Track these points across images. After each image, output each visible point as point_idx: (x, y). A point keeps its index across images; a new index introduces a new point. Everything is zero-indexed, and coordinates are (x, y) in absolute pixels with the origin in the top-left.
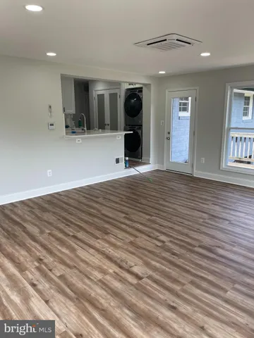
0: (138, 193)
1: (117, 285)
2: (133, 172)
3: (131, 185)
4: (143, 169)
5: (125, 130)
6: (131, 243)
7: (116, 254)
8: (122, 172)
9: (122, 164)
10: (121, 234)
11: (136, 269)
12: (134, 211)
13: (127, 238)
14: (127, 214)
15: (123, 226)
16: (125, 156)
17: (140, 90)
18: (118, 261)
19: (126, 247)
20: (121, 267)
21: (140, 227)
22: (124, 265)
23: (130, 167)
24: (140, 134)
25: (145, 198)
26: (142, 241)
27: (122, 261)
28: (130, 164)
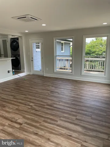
0: (20, 86)
1: (10, 130)
2: (17, 76)
3: (16, 82)
4: (21, 75)
5: (12, 57)
6: (17, 109)
7: (9, 116)
8: (11, 77)
9: (11, 73)
10: (11, 106)
11: (19, 121)
12: (18, 94)
13: (14, 107)
14: (15, 96)
15: (13, 102)
16: (13, 69)
17: (18, 39)
18: (10, 119)
19: (14, 111)
20: (12, 121)
21: (21, 101)
22: (13, 120)
23: (15, 74)
24: (19, 59)
25: (23, 88)
26: (22, 107)
27: (12, 118)
28: (15, 73)
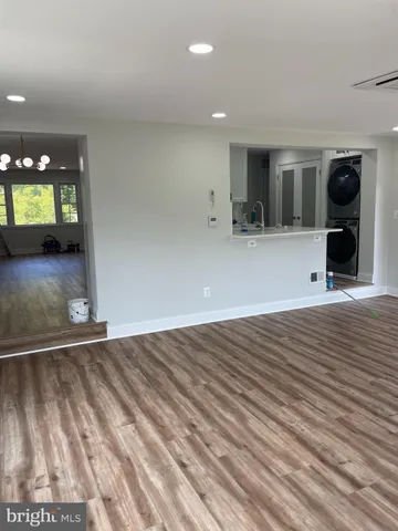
0: (352, 334)
1: (316, 490)
2: (340, 296)
3: (338, 319)
4: (359, 293)
5: (328, 226)
6: (341, 420)
7: (314, 437)
8: (321, 296)
9: (322, 282)
10: (321, 403)
11: (350, 469)
12: (344, 365)
13: (332, 411)
14: (333, 369)
15: (325, 389)
16: (328, 270)
17: (357, 160)
18: (319, 450)
19: (331, 426)
20: (323, 460)
21: (357, 394)
22: (328, 457)
23: (336, 288)
24: (355, 233)
25: (364, 344)
26: (360, 419)
27: (325, 450)
28: (336, 283)
